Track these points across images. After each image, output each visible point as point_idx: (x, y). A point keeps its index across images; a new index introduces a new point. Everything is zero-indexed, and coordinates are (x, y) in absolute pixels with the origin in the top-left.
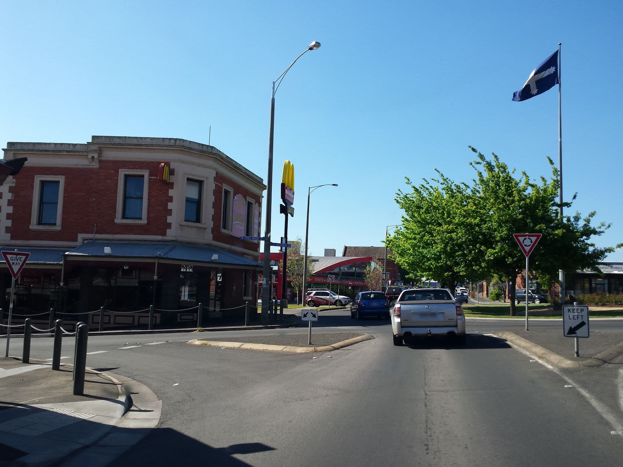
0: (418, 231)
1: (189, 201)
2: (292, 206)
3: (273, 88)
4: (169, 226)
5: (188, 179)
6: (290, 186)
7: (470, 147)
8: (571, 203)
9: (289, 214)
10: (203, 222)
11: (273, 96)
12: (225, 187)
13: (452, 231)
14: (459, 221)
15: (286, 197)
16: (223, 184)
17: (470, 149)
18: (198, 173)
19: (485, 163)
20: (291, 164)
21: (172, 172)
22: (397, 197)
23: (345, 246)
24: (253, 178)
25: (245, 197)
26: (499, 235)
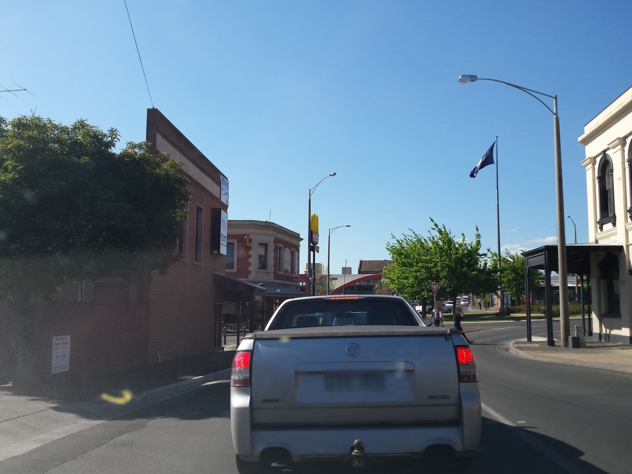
0: (400, 269)
1: (260, 257)
2: (317, 245)
3: (310, 193)
4: (250, 272)
5: (259, 244)
6: (316, 231)
7: (430, 218)
8: (487, 254)
9: (316, 251)
10: (268, 268)
11: (310, 198)
12: (280, 245)
13: (418, 271)
14: (421, 265)
15: (314, 240)
16: (278, 243)
17: (430, 219)
18: (265, 239)
19: (438, 229)
20: (316, 215)
21: (250, 240)
22: (388, 247)
23: (360, 260)
24: (294, 236)
25: (290, 248)
26: (442, 275)
